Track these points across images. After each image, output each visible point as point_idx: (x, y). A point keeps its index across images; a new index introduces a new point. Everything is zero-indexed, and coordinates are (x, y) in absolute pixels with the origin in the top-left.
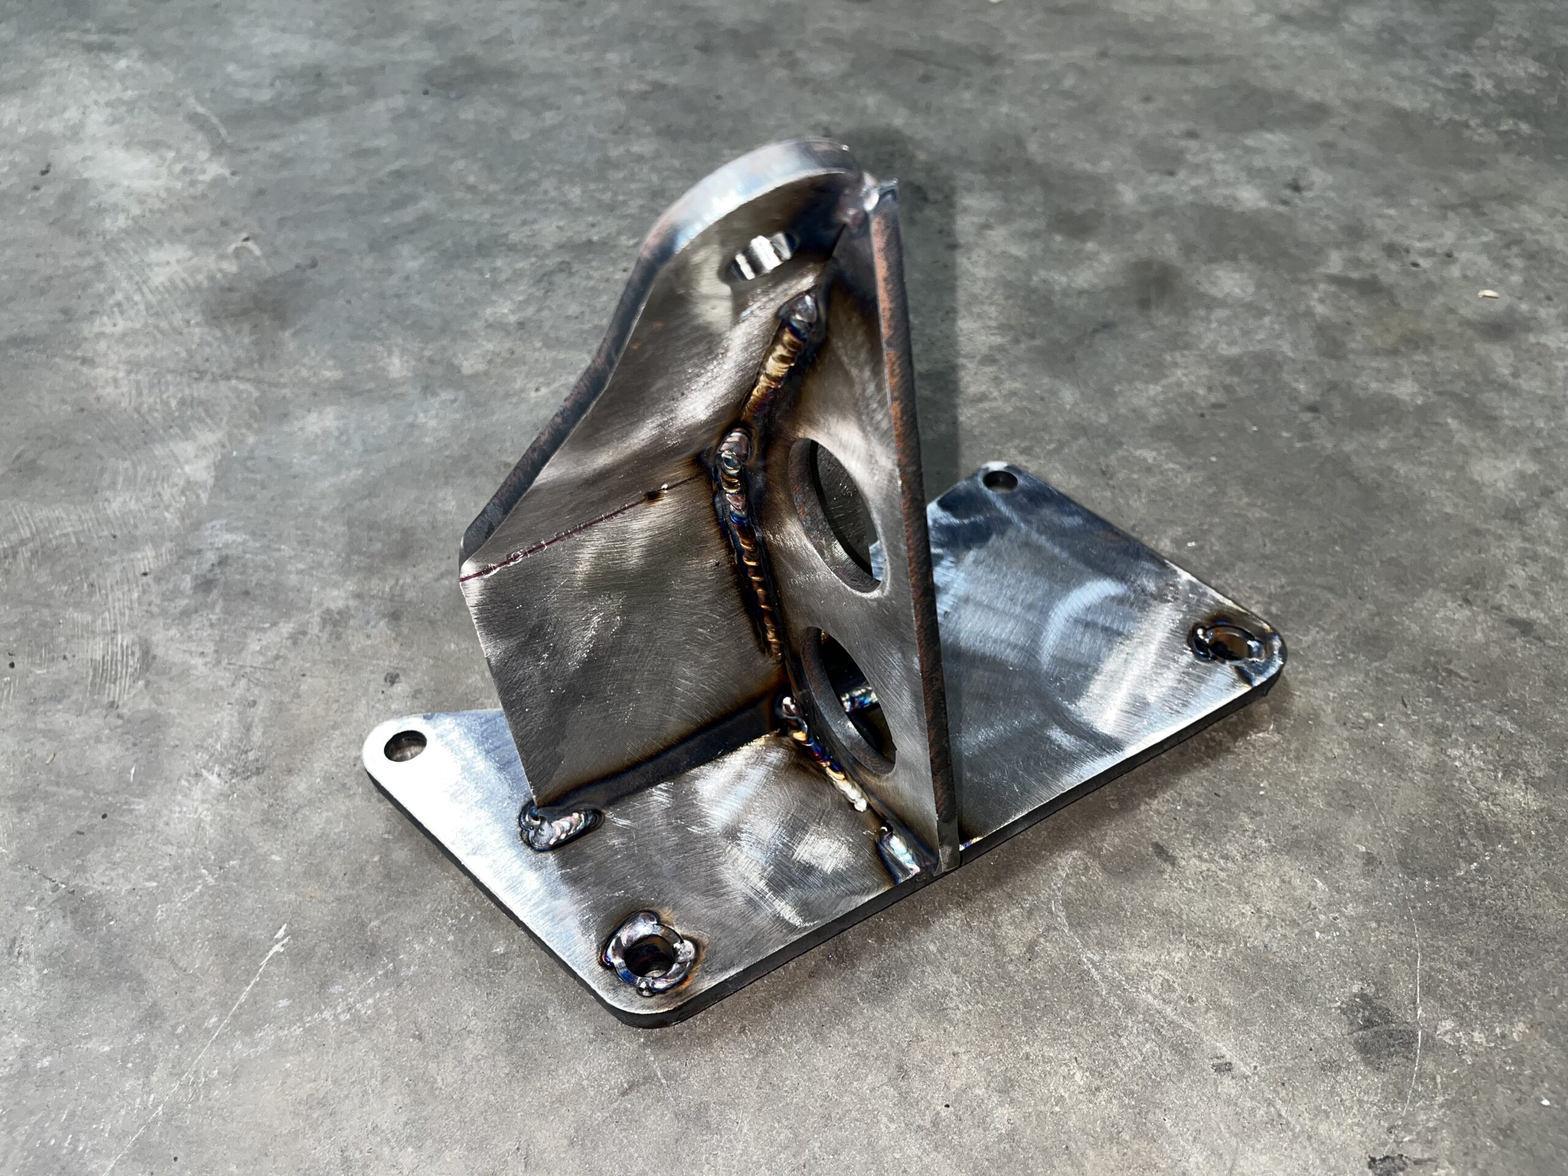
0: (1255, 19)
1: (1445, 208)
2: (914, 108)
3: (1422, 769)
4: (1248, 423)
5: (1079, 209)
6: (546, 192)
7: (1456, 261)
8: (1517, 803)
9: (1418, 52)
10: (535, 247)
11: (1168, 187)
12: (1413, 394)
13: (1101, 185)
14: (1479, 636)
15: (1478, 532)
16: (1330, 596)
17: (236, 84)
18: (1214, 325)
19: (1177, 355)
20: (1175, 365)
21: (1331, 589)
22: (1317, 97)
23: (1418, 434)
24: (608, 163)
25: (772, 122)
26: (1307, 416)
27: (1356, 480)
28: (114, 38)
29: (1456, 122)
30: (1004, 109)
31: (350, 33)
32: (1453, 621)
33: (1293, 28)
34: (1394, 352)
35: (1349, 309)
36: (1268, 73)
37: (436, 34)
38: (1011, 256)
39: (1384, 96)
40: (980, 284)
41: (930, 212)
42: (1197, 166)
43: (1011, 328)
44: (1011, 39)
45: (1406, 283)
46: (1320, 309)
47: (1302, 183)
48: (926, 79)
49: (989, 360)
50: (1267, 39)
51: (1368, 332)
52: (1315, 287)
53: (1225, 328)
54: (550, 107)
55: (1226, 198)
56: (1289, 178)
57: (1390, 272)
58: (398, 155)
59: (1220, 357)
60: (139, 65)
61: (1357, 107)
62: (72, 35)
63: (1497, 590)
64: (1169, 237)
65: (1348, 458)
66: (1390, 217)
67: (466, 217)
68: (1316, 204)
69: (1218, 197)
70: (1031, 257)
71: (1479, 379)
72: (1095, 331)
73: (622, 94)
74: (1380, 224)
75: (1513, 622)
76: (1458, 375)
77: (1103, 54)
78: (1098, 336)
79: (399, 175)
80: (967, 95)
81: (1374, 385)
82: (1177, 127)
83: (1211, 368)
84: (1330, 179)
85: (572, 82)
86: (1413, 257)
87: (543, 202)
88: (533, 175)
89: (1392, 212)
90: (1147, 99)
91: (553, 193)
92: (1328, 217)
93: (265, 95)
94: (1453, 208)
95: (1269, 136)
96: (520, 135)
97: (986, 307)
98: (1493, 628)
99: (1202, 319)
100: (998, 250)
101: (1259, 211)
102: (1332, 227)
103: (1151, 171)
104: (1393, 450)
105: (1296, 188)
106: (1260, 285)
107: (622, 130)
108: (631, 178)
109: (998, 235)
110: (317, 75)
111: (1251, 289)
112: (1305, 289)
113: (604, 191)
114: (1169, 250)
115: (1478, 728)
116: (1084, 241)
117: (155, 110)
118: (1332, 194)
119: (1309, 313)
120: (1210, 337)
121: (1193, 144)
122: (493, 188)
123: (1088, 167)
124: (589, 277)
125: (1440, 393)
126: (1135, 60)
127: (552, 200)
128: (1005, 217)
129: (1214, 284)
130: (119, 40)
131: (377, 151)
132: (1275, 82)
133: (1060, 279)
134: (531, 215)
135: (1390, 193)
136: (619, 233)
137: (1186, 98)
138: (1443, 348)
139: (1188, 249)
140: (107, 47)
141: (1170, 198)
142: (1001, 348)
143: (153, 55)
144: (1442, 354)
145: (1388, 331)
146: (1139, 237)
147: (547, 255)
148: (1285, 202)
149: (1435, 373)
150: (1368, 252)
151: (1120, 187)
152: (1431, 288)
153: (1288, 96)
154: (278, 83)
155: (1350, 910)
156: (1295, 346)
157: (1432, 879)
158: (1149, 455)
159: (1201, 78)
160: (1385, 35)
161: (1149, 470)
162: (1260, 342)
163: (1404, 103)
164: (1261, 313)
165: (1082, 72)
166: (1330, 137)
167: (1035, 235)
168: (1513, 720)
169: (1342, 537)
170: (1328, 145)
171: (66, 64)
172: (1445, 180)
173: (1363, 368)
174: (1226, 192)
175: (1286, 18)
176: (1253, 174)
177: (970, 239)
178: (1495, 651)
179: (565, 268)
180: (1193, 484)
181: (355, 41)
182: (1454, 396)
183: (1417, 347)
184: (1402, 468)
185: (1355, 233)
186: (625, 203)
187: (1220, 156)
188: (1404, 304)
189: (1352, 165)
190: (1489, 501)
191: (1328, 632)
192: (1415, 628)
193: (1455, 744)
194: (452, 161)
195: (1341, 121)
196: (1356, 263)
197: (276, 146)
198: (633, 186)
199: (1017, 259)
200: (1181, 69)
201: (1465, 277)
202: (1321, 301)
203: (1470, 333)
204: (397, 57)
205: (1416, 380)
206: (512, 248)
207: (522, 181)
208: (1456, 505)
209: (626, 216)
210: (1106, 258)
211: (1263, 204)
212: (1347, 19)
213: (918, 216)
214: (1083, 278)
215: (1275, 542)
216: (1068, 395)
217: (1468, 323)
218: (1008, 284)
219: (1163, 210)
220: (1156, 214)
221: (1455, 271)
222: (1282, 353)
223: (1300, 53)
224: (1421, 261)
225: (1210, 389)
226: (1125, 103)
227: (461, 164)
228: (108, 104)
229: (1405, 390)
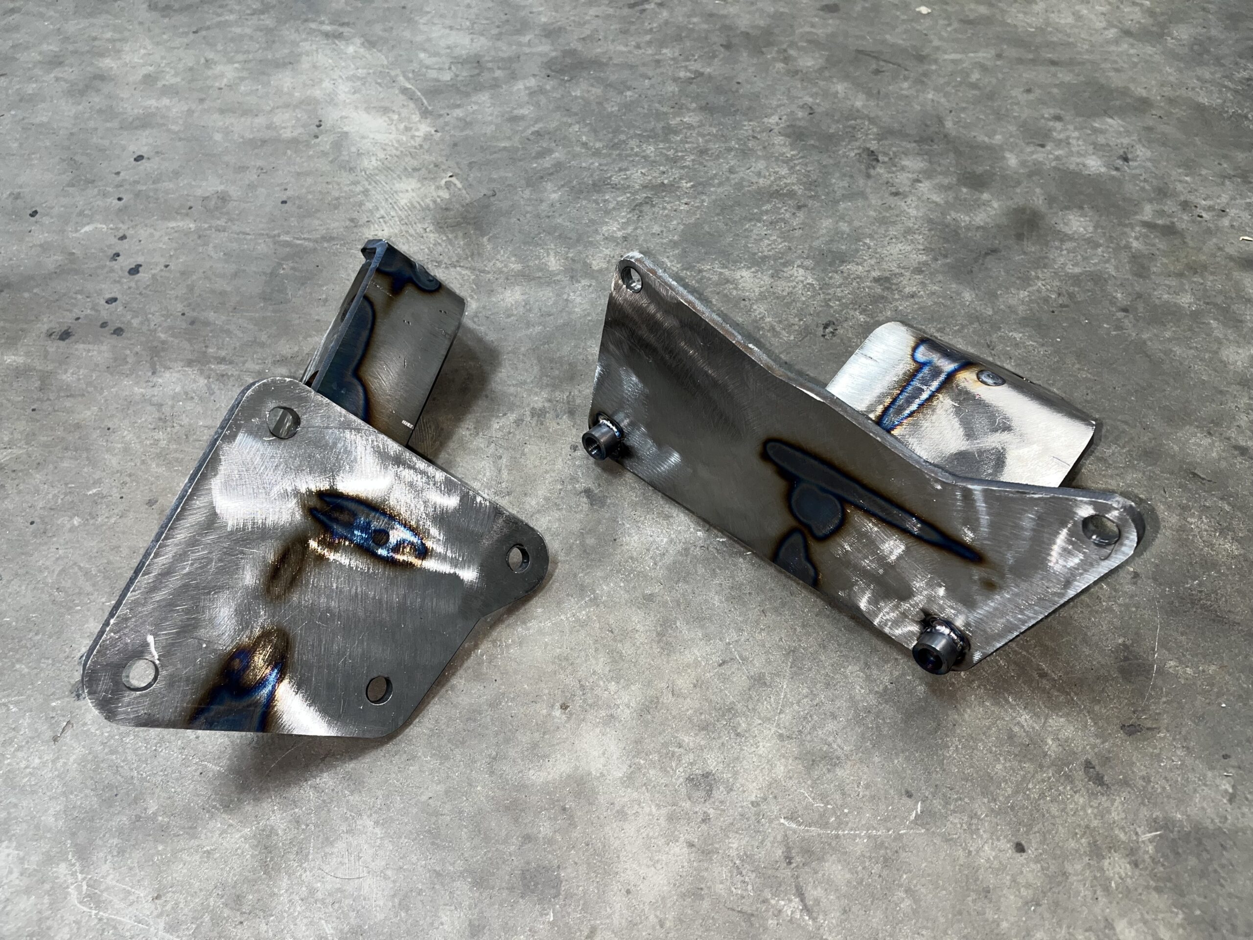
0: (1106, 32)
1: (1225, 177)
2: (869, 94)
3: (1171, 528)
4: (1082, 318)
5: (979, 170)
6: (632, 149)
7: (1227, 214)
8: (1226, 550)
9: (1218, 61)
10: (629, 186)
11: (1040, 155)
12: (1190, 303)
13: (994, 153)
14: (1214, 455)
15: (1221, 392)
16: (1126, 427)
17: (427, 67)
18: (1065, 252)
19: (1039, 271)
20: (1038, 278)
21: (1126, 423)
22: (1144, 94)
23: (1191, 329)
24: (669, 130)
25: (775, 103)
26: (1120, 315)
27: (1148, 356)
28: (341, 29)
29: (1239, 115)
30: (930, 96)
31: (495, 31)
32: (1200, 445)
33: (1131, 40)
34: (1181, 275)
35: (1154, 245)
36: (1112, 74)
37: (551, 33)
38: (934, 202)
39: (1190, 94)
40: (913, 220)
41: (880, 170)
42: (1061, 141)
43: (932, 250)
44: (936, 43)
45: (1193, 228)
46: (1135, 244)
47: (1130, 156)
48: (877, 72)
49: (918, 271)
50: (1113, 48)
51: (1165, 260)
52: (1132, 229)
53: (1072, 255)
54: (629, 88)
55: (1078, 164)
56: (1121, 152)
57: (1183, 221)
58: (537, 121)
59: (1067, 274)
60: (362, 50)
61: (1171, 101)
62: (313, 26)
63: (1229, 428)
64: (1038, 190)
65: (1145, 342)
66: (1187, 182)
67: (584, 165)
68: (1138, 171)
69: (1073, 163)
70: (947, 202)
71: (1234, 295)
72: (987, 254)
73: (676, 80)
74: (1179, 187)
75: (1236, 447)
76: (1220, 292)
77: (999, 56)
78: (989, 257)
79: (538, 133)
80: (906, 85)
81: (1166, 296)
82: (1048, 112)
83: (1060, 280)
84: (1149, 154)
85: (642, 70)
86: (1199, 211)
87: (630, 156)
88: (623, 137)
89: (1188, 179)
90: (1029, 91)
91: (636, 150)
92: (1145, 180)
93: (447, 77)
94: (1230, 177)
95: (1109, 120)
96: (612, 108)
97: (916, 236)
98: (1224, 451)
99: (1057, 248)
100: (925, 197)
101: (1100, 175)
102: (1147, 187)
103: (1028, 144)
104: (1174, 339)
105: (1126, 160)
106: (1096, 227)
107: (679, 108)
108: (684, 141)
109: (924, 187)
110: (477, 62)
111: (1091, 229)
112: (1128, 230)
113: (669, 149)
114: (1038, 200)
115: (1208, 507)
116: (982, 193)
117: (379, 84)
118: (1149, 164)
119: (1128, 247)
120: (1062, 260)
121: (1058, 125)
122: (598, 145)
123: (986, 139)
124: (664, 208)
125: (1208, 304)
126: (1020, 61)
127: (636, 155)
128: (929, 174)
129: (1066, 224)
130: (346, 30)
131: (523, 118)
132: (1117, 81)
133: (964, 219)
134: (625, 164)
135: (1189, 166)
136: (681, 179)
137: (1055, 91)
138: (1212, 273)
139: (1051, 200)
140: (339, 36)
141: (1040, 162)
142: (925, 264)
143: (371, 43)
144: (1211, 278)
145: (1178, 260)
146: (1018, 190)
147: (636, 192)
148: (1117, 169)
149: (1205, 290)
150: (1170, 206)
151: (1008, 155)
152: (1209, 232)
153: (1124, 92)
154: (453, 68)
155: (1121, 601)
156: (1117, 268)
157: (1170, 588)
158: (1018, 336)
159: (1065, 76)
160: (1196, 47)
161: (1017, 345)
162: (1095, 264)
163: (1204, 100)
164: (1097, 245)
165: (984, 68)
166: (1151, 123)
167: (949, 188)
168: (1229, 504)
169: (1136, 391)
170: (1149, 129)
171: (314, 47)
172: (1225, 157)
173: (1159, 285)
174: (1078, 160)
175: (1127, 33)
176: (1097, 148)
177: (907, 189)
178: (1223, 464)
179: (648, 201)
180: (1044, 355)
181: (499, 37)
182: (1215, 305)
183: (1196, 273)
184: (1178, 350)
185: (1162, 192)
186: (683, 157)
187: (1076, 134)
188: (1191, 244)
189: (1164, 144)
190: (1231, 373)
191: (1124, 447)
192: (1176, 448)
193: (1193, 516)
194: (570, 125)
195: (1160, 113)
196: (1161, 213)
197: (459, 113)
198: (687, 146)
199: (937, 204)
200: (1053, 69)
201: (1232, 226)
202: (1137, 238)
203: (1232, 264)
204: (527, 50)
205: (1193, 294)
206: (614, 187)
207: (616, 141)
208: (1210, 375)
209: (683, 168)
210: (995, 205)
211: (1103, 170)
212: (1170, 34)
213: (872, 172)
214: (980, 218)
215: (1094, 393)
216: (968, 296)
217: (1231, 258)
218: (930, 221)
219: (1035, 172)
220: (1030, 175)
221: (1226, 222)
222: (1108, 273)
223: (1135, 60)
224: (1204, 215)
225: (1059, 295)
226: (1014, 93)
227: (576, 128)
228: (349, 79)
229: (1186, 300)
